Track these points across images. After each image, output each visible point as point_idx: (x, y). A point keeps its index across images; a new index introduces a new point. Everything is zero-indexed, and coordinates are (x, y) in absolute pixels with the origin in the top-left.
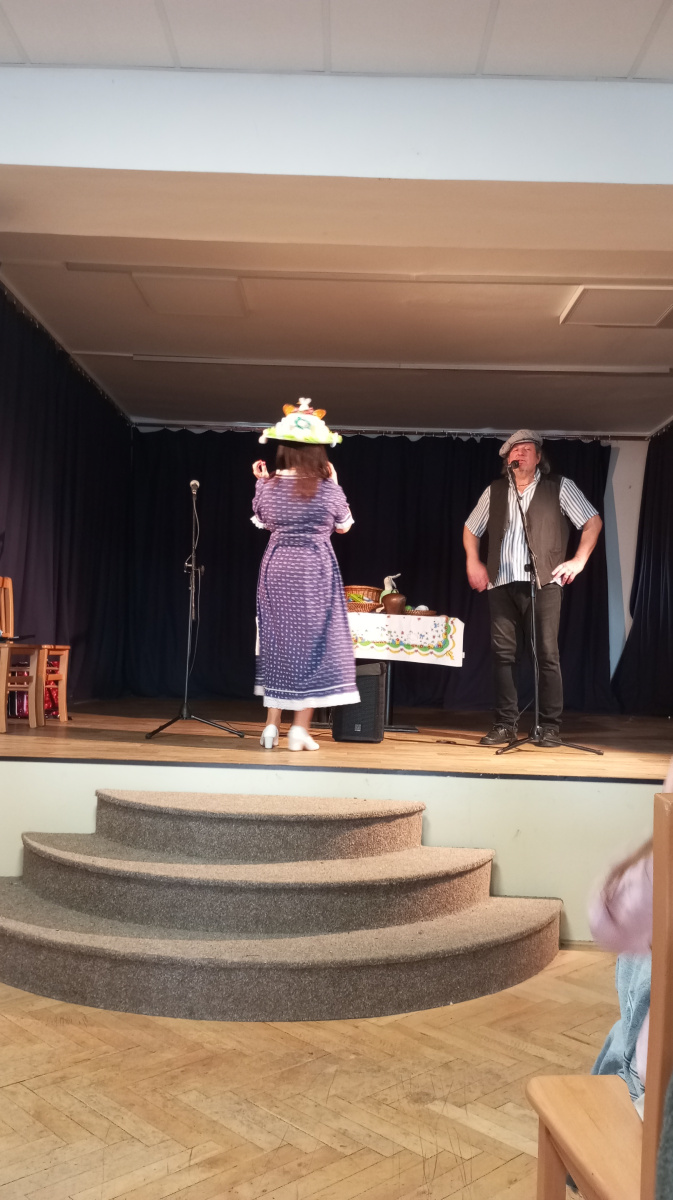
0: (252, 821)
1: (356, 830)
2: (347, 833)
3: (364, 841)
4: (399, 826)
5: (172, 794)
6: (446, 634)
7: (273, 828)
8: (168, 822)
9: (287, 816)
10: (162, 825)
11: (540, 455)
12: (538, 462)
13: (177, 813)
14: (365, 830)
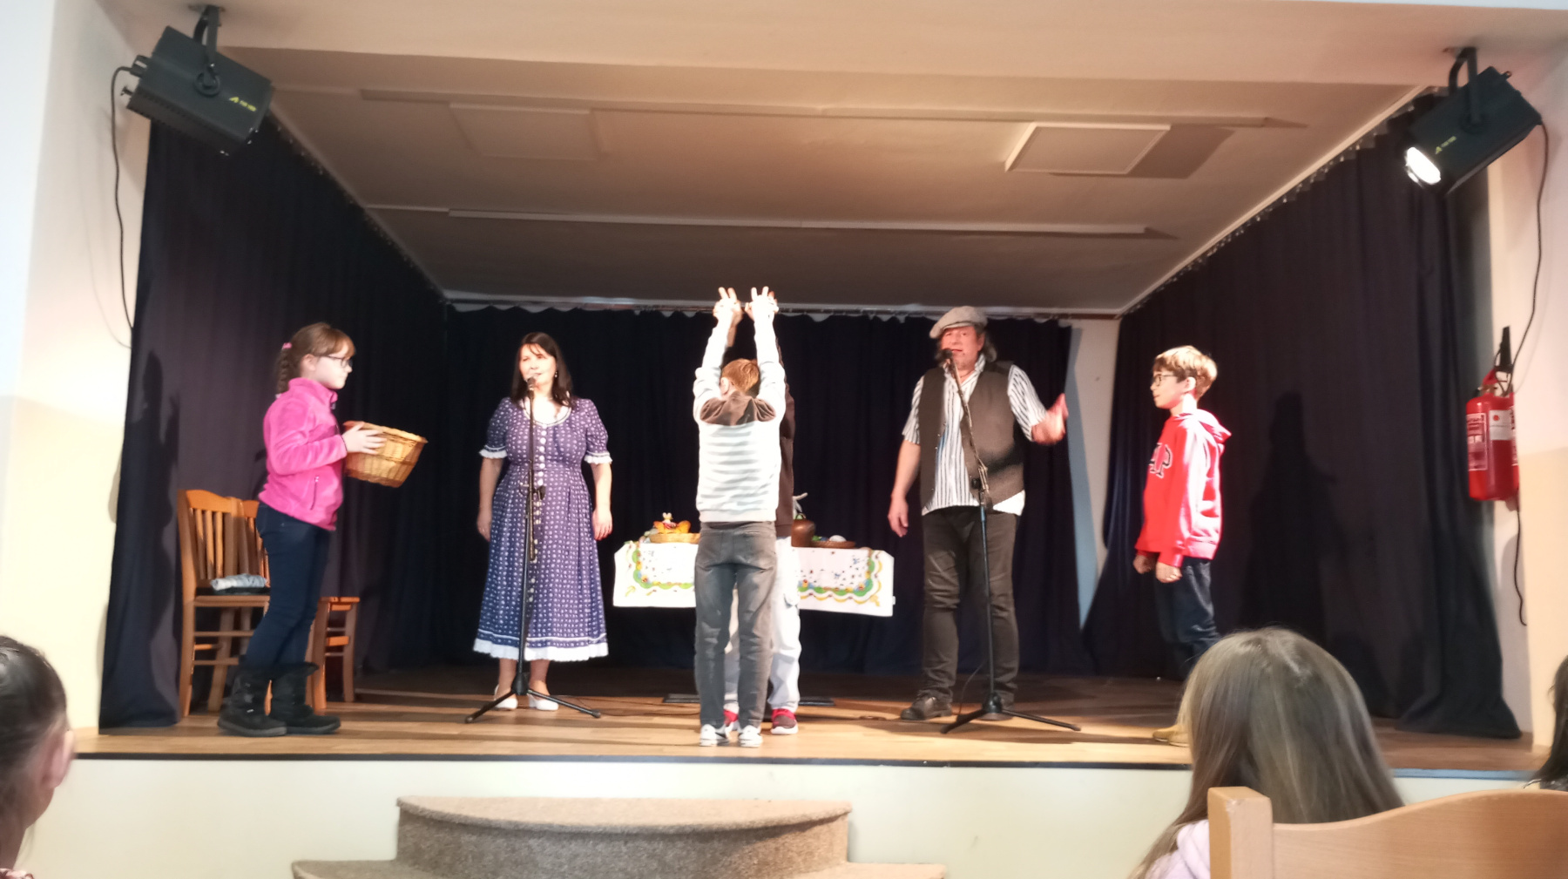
0: (616, 834)
1: (759, 844)
2: (747, 849)
3: (770, 858)
4: (817, 837)
5: (505, 800)
6: (869, 572)
7: (645, 844)
8: (500, 841)
9: (665, 827)
10: (492, 845)
11: (982, 338)
12: (980, 348)
13: (512, 827)
14: (771, 844)
